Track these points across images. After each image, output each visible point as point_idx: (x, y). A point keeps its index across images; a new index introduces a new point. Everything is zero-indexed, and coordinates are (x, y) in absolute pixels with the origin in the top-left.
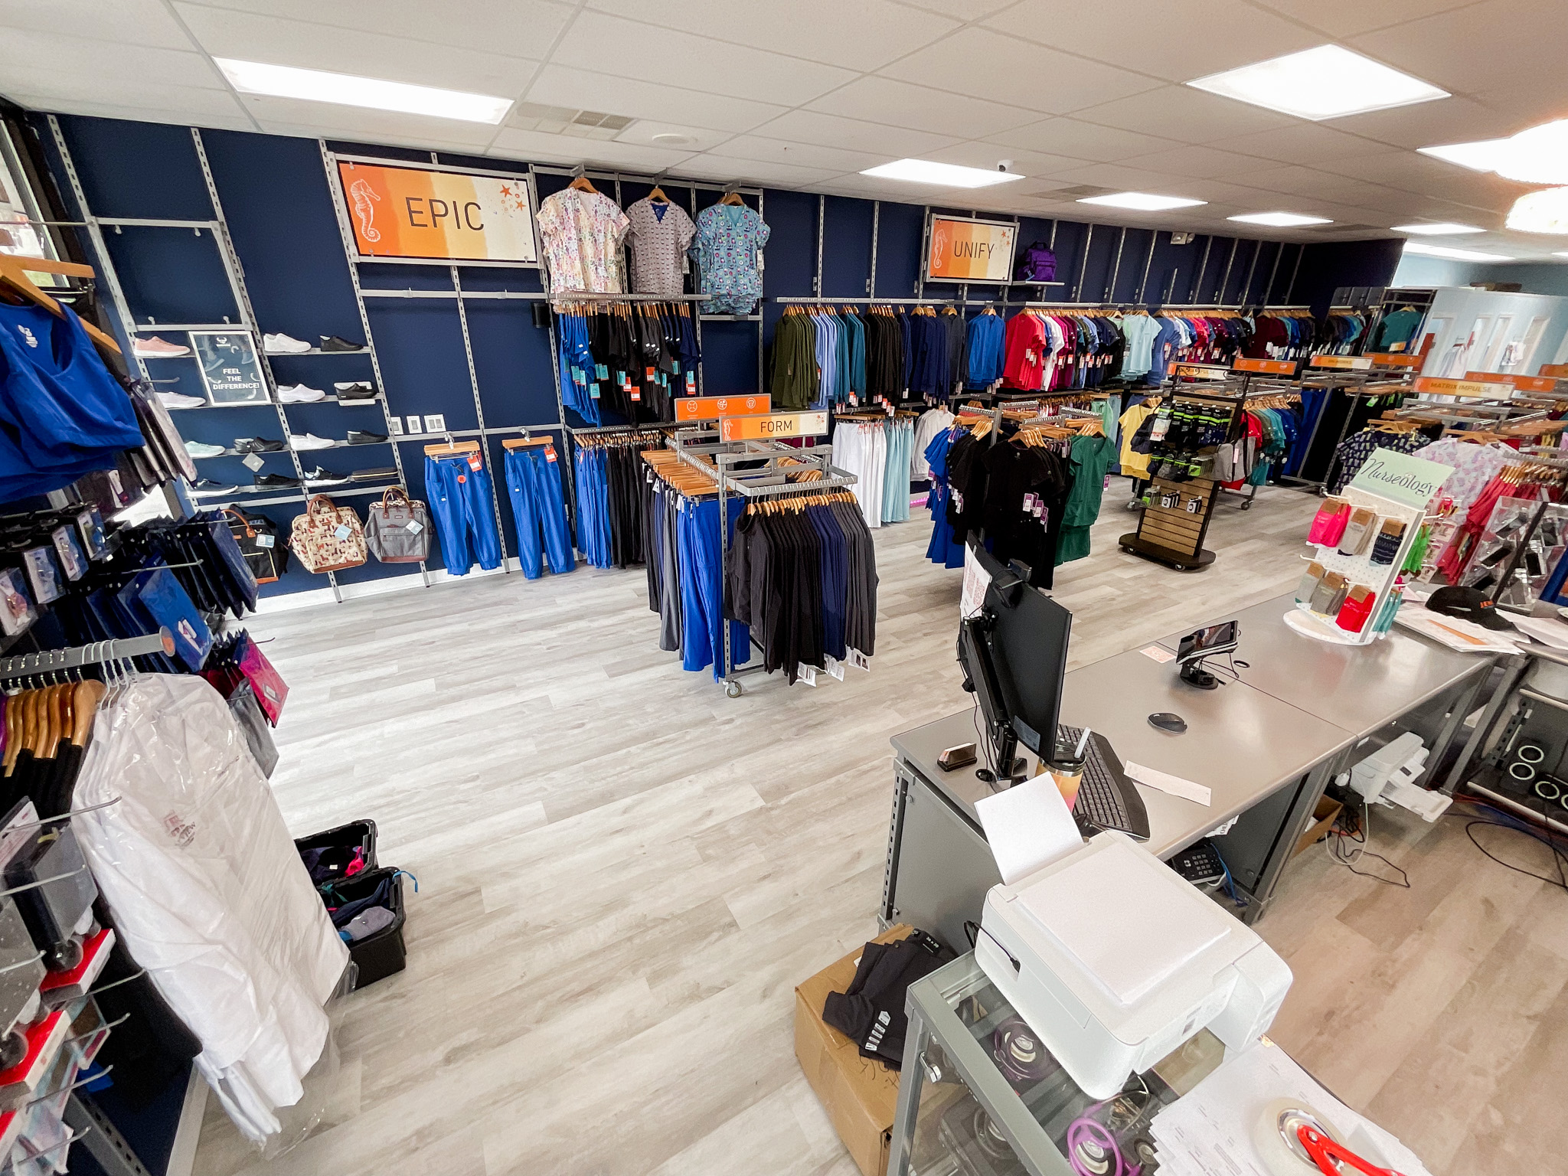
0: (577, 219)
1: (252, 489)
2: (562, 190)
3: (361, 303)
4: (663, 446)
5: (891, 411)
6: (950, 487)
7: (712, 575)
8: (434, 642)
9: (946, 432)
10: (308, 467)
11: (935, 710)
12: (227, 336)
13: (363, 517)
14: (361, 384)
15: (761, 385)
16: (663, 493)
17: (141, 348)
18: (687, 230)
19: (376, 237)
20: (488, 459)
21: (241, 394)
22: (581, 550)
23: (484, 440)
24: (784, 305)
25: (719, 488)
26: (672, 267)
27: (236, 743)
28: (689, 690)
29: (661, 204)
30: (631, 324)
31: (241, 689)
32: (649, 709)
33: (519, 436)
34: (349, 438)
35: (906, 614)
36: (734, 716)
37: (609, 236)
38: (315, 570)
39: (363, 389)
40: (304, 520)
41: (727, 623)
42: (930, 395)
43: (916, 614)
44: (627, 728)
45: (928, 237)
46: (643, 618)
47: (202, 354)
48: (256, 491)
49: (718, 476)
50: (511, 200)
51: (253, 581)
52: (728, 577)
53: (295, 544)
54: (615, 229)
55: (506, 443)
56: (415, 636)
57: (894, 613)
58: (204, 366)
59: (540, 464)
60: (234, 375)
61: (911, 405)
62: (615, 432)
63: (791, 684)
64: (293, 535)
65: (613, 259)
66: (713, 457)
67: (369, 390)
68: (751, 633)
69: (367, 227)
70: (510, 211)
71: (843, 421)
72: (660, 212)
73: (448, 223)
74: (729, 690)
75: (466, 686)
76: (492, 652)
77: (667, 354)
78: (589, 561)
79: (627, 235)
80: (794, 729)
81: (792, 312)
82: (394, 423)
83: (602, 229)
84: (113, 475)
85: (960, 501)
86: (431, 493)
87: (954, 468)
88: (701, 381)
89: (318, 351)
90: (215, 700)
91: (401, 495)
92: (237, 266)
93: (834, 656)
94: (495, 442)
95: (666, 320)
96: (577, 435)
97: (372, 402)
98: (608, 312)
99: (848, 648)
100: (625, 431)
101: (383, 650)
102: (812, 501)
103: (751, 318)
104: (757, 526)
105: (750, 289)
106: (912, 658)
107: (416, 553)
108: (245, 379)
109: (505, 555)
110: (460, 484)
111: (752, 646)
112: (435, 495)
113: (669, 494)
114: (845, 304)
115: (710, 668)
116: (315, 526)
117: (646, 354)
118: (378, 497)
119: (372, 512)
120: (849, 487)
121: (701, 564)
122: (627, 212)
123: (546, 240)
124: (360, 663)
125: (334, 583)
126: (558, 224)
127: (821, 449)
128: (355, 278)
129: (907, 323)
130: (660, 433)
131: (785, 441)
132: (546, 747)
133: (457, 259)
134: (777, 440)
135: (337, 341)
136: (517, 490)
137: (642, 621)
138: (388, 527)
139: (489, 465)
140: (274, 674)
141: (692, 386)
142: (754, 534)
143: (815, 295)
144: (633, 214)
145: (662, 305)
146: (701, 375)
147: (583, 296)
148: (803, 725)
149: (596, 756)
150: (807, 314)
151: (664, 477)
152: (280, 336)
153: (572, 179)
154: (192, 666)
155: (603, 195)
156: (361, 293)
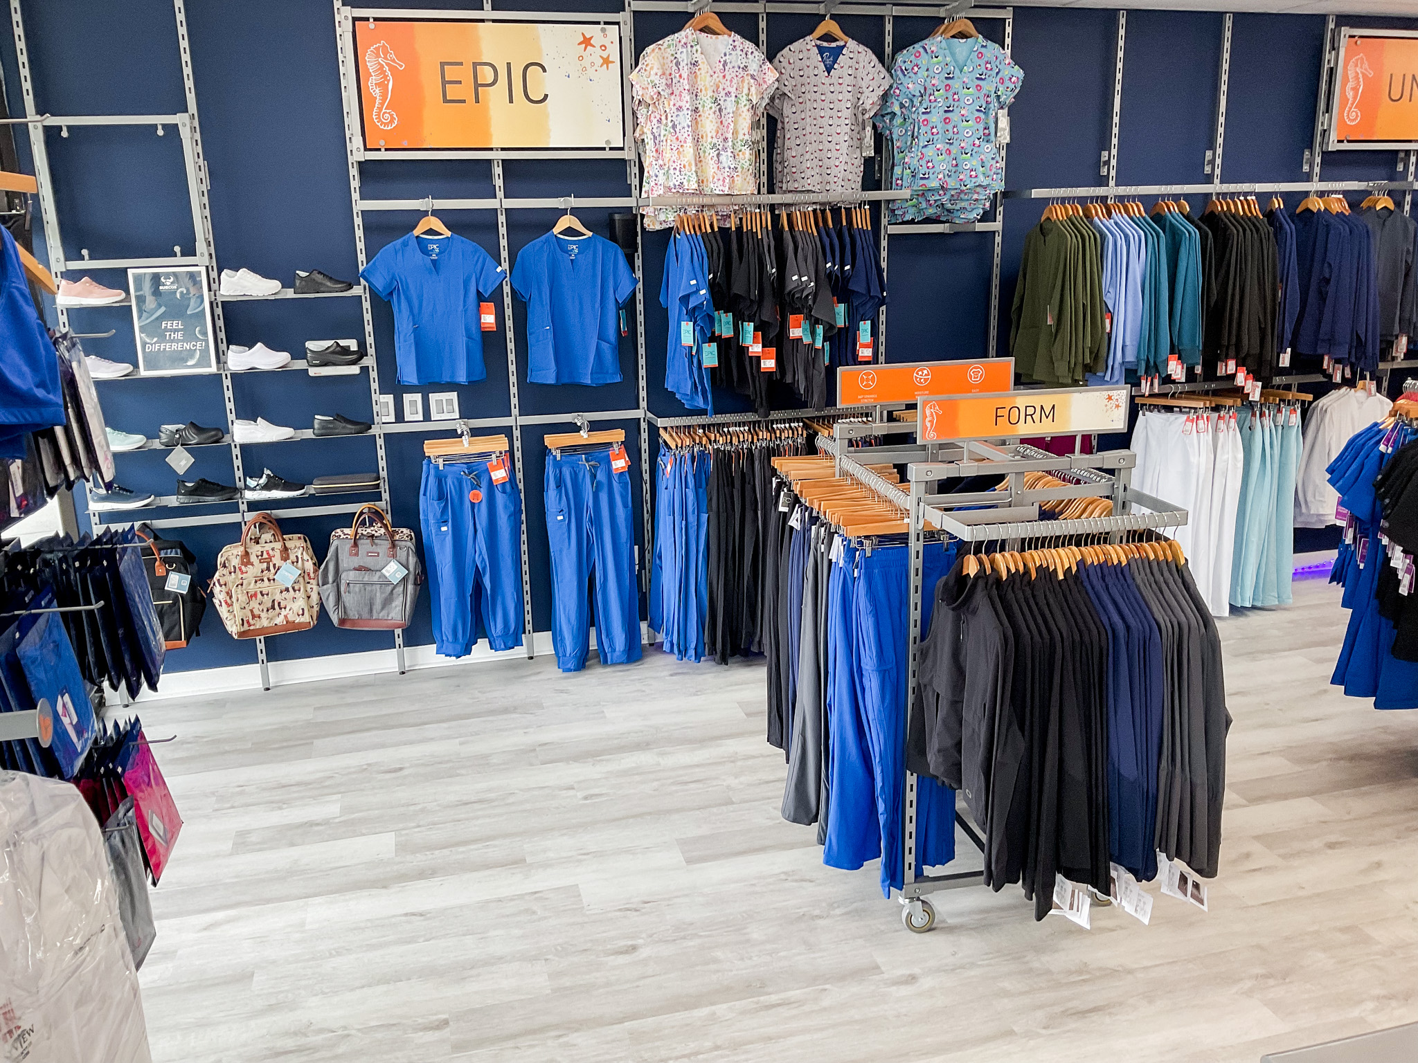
0: (693, 75)
1: (172, 501)
2: (674, 33)
3: (358, 221)
4: (811, 449)
5: (1254, 390)
6: (1385, 541)
7: (888, 686)
8: (401, 769)
9: (1374, 432)
10: (251, 470)
11: (1356, 1013)
12: (175, 274)
13: (320, 551)
14: (343, 343)
15: (993, 343)
16: (806, 531)
17: (67, 293)
18: (874, 84)
19: (392, 121)
20: (519, 465)
21: (180, 358)
22: (655, 626)
23: (517, 433)
24: (1045, 201)
25: (911, 525)
26: (844, 147)
27: (104, 901)
28: (831, 906)
29: (834, 45)
30: (768, 242)
31: (121, 815)
32: (756, 933)
33: (573, 428)
34: (316, 426)
35: (1285, 797)
36: (916, 970)
37: (743, 100)
38: (241, 634)
39: (346, 351)
40: (235, 552)
41: (911, 779)
42: (1338, 361)
43: (1307, 800)
44: (713, 967)
45: (1332, 71)
46: (754, 757)
47: (141, 300)
48: (176, 504)
49: (908, 502)
50: (594, 54)
51: (159, 641)
52: (918, 691)
53: (217, 590)
54: (753, 90)
55: (550, 440)
56: (373, 756)
57: (1259, 795)
58: (140, 317)
59: (601, 476)
60: (175, 331)
61: (1294, 380)
62: (728, 425)
63: (1039, 918)
64: (217, 576)
65: (747, 137)
66: (902, 470)
67: (354, 352)
68: (960, 805)
69: (380, 109)
70: (591, 71)
71: (1153, 407)
72: (831, 56)
73: (496, 96)
74: (910, 916)
75: (446, 852)
76: (492, 795)
77: (826, 293)
78: (666, 647)
79: (772, 99)
80: (1040, 1014)
81: (1059, 213)
82: (383, 403)
83: (733, 90)
84: (16, 468)
85: (1408, 571)
86: (426, 515)
87: (1393, 505)
88: (882, 339)
89: (290, 294)
90: (87, 826)
91: (381, 518)
92: (202, 174)
93: (1130, 870)
94: (534, 436)
95: (828, 235)
96: (665, 429)
97: (355, 370)
98: (732, 224)
99: (1162, 857)
100: (744, 424)
101: (322, 775)
102: (1092, 555)
103: (980, 227)
104: (980, 599)
105: (981, 178)
106: (1301, 893)
107: (392, 615)
108: (189, 335)
109: (529, 627)
110: (473, 505)
111: (959, 831)
112: (432, 521)
113: (818, 533)
114: (1163, 196)
115: (875, 867)
116: (249, 563)
117: (790, 293)
118: (345, 520)
119: (334, 543)
120: (1168, 532)
121: (869, 661)
122: (776, 61)
123: (642, 113)
124: (282, 794)
125: (262, 656)
126: (663, 87)
127: (1111, 458)
128: (355, 184)
129: (1289, 227)
130: (806, 427)
131: (1037, 442)
132: (566, 982)
133: (503, 149)
134: (1023, 441)
135: (319, 278)
136: (560, 518)
137: (750, 762)
138: (355, 569)
139: (520, 475)
140: (167, 796)
141: (866, 346)
142: (974, 612)
143: (1103, 181)
144: (785, 63)
145: (823, 212)
146: (882, 328)
147: (695, 200)
148: (1058, 1009)
149: (655, 1012)
150: (1088, 215)
151: (811, 502)
152: (243, 272)
153: (691, 15)
154: (65, 769)
155: (738, 37)
156: (360, 205)
